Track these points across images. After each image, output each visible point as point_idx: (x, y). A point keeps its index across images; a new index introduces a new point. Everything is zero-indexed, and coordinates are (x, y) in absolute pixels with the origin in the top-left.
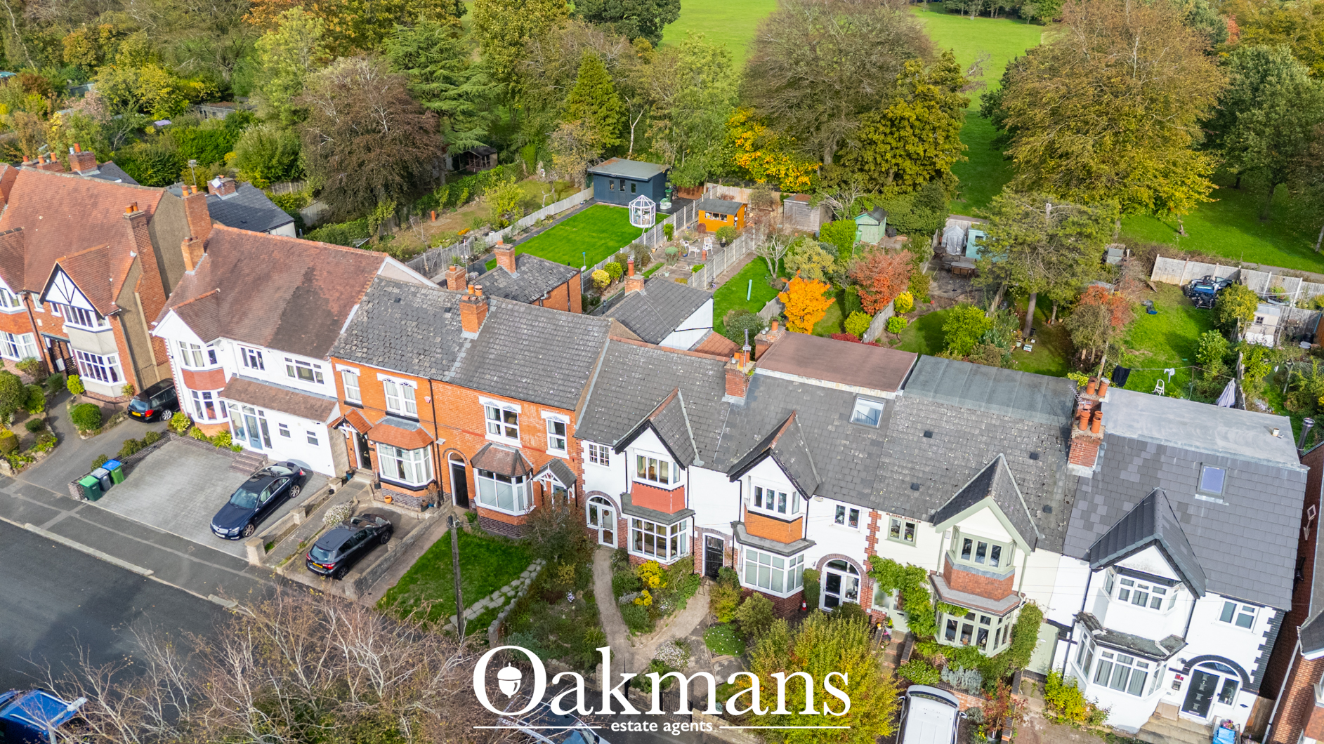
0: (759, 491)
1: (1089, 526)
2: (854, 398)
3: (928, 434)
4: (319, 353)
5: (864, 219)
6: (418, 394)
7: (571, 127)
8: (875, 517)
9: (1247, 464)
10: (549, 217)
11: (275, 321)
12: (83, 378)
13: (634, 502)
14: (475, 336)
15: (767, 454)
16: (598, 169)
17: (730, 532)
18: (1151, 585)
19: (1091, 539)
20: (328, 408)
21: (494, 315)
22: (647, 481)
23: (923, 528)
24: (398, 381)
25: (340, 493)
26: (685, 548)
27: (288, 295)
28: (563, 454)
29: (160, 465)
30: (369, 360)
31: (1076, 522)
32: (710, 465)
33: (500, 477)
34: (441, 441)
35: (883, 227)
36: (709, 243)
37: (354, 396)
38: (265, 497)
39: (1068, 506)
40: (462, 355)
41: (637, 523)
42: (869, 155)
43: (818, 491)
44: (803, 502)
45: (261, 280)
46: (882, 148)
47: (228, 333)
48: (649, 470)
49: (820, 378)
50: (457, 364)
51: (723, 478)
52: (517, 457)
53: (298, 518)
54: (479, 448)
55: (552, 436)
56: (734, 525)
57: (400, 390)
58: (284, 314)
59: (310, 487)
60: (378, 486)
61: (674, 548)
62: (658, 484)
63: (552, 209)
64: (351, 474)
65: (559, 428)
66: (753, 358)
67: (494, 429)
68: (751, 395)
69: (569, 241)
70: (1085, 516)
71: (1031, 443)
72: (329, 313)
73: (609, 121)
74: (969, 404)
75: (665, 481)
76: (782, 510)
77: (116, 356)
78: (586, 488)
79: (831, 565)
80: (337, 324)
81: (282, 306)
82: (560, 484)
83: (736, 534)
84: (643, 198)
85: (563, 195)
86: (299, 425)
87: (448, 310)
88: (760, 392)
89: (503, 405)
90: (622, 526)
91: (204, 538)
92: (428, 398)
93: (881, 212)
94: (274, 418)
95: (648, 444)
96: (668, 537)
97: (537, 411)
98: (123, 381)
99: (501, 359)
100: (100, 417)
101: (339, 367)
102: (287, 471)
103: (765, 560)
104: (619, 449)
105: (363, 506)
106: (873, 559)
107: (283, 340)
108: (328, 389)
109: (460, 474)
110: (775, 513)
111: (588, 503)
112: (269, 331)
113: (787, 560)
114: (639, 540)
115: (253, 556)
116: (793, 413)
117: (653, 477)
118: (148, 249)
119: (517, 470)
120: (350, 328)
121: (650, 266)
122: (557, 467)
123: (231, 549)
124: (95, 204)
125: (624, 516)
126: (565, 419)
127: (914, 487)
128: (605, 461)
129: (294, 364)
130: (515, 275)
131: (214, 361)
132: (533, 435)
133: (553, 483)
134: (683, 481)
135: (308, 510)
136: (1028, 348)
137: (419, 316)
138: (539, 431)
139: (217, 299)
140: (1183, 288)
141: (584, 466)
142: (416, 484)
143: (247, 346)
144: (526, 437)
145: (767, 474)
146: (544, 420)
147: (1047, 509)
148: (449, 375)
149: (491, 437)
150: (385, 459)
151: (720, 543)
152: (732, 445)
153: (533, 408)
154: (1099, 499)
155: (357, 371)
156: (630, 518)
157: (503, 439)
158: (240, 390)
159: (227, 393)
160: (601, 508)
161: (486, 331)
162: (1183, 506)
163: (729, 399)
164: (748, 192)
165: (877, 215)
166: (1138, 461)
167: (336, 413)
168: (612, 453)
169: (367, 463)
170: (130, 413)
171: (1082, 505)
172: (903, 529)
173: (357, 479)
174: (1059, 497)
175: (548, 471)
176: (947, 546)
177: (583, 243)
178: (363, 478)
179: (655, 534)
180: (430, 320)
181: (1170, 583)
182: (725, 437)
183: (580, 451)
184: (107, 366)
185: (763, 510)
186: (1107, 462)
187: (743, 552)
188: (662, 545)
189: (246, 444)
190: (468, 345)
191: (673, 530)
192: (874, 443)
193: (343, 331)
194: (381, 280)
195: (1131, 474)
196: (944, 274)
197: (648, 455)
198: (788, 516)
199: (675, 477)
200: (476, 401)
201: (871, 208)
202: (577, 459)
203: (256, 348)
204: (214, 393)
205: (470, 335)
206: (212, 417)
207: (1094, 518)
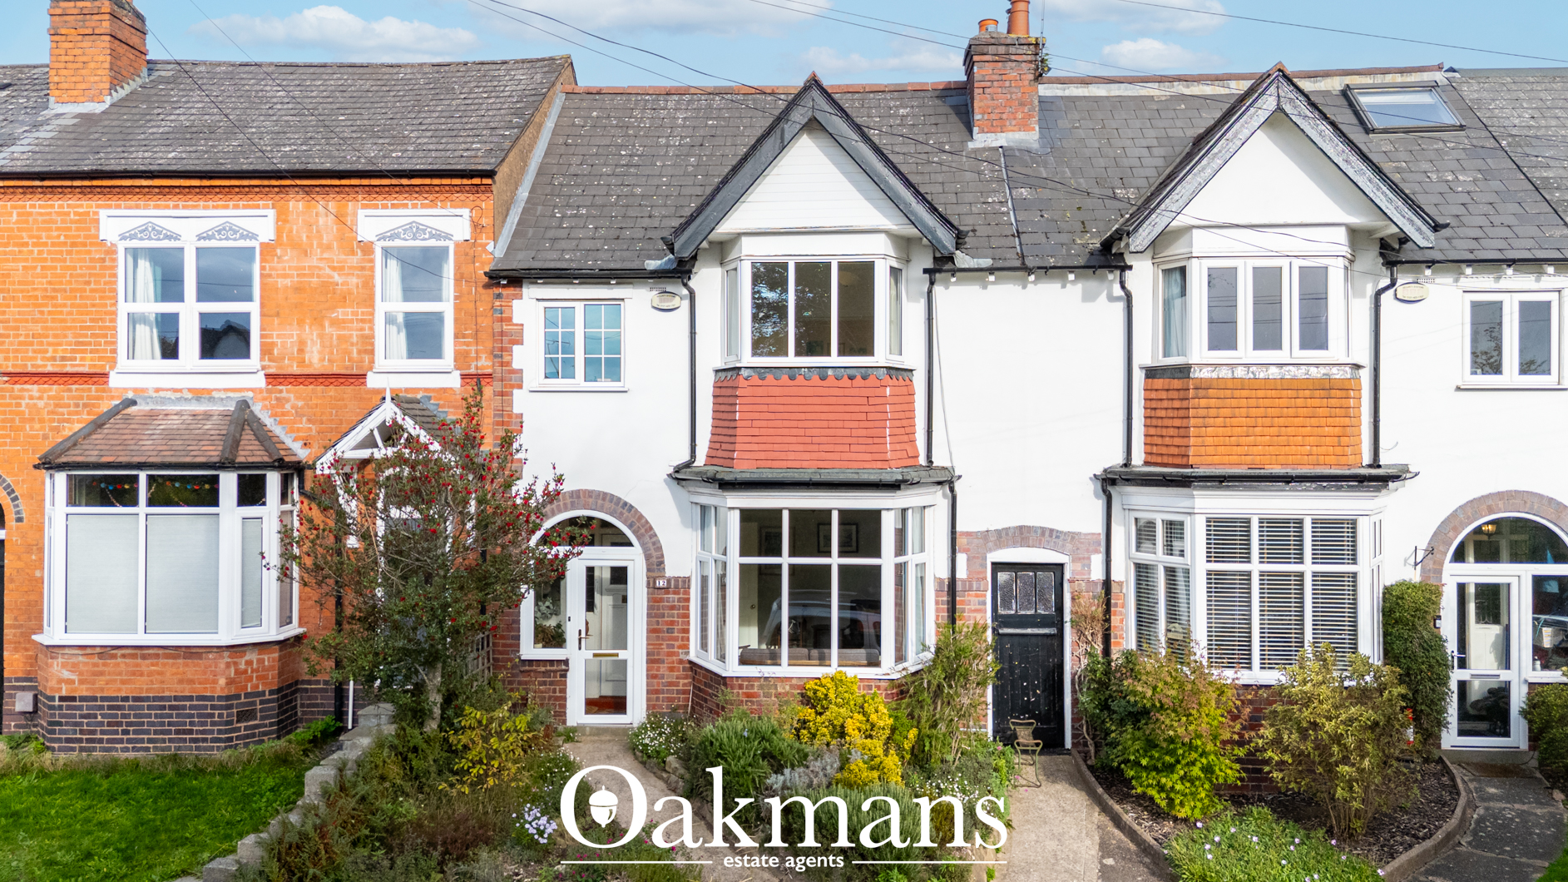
28: (435, 374)
67: (148, 338)
68: (1050, 130)
88: (1072, 123)
97: (340, 218)
111: (531, 553)
128: (607, 359)
132: (318, 321)
138: (344, 299)
141: (521, 401)
144: (286, 338)
146: (367, 248)
149: (132, 372)
183: (506, 338)
202: (494, 379)
205: (76, 108)
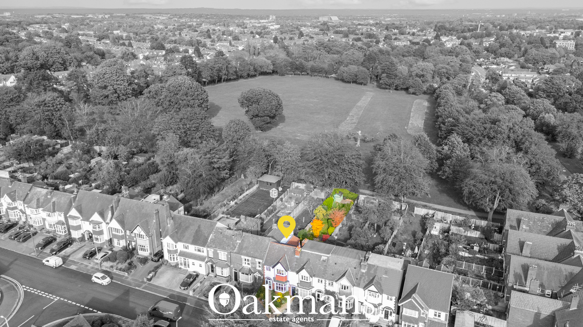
0: (302, 276)
1: (364, 282)
2: (321, 256)
3: (336, 264)
4: (204, 245)
5: (336, 195)
6: (227, 256)
7: (253, 168)
8: (325, 281)
9: (392, 269)
10: (246, 195)
11: (192, 238)
12: (138, 251)
13: (276, 279)
14: (240, 242)
15: (304, 268)
16: (261, 179)
17: (297, 285)
18: (374, 293)
19: (364, 285)
20: (205, 259)
21: (244, 237)
22: (279, 275)
23: (334, 283)
24: (222, 252)
25: (207, 279)
26: (287, 289)
27: (195, 232)
28: (260, 269)
29: (162, 273)
30: (216, 248)
31: (362, 281)
32: (292, 271)
33: (246, 274)
34: (232, 266)
35: (342, 197)
36: (293, 204)
37: (211, 255)
38: (192, 280)
39: (361, 278)
40: (237, 246)
41: (277, 284)
42: (337, 178)
43: (314, 276)
44: (311, 279)
45: (187, 228)
46: (340, 176)
47: (180, 241)
48: (279, 272)
49: (315, 252)
50: (236, 249)
51: (295, 273)
52: (250, 270)
53: (199, 285)
54: (241, 268)
55: (258, 265)
56: (298, 284)
57: (223, 254)
58: (194, 236)
59: (200, 277)
60: (216, 277)
61: (285, 289)
62: (281, 275)
63: (248, 192)
64: (209, 274)
65: (259, 263)
66: (301, 247)
67: (245, 263)
68: (301, 256)
69: (253, 203)
70: (364, 280)
71: (354, 265)
72: (205, 236)
73: (264, 166)
74: (344, 257)
75: (283, 274)
76: (307, 280)
77: (148, 245)
78: (265, 276)
79: (318, 292)
80: (207, 239)
81: (193, 234)
82: (260, 275)
83: (298, 286)
84: (274, 189)
85: (250, 186)
86: (197, 262)
87: (233, 235)
88: (303, 255)
89: (247, 258)
90: (273, 284)
91: (178, 290)
92: (229, 256)
93: (341, 193)
94: (191, 261)
95: (279, 267)
96: (284, 287)
98: (149, 252)
99: (246, 247)
100: (144, 261)
101: (208, 249)
102: (195, 274)
103: (304, 291)
104: (273, 267)
105: (213, 281)
106: (326, 290)
107: (194, 242)
108: (205, 254)
109: (236, 274)
110: (306, 281)
111: (266, 280)
112: (191, 241)
113: (308, 291)
114: (277, 288)
115: (191, 293)
116: (309, 259)
117: (280, 274)
118: (158, 220)
119: (249, 272)
120: (210, 240)
121: (277, 211)
122: (259, 272)
123: (185, 292)
124: (143, 208)
125: (274, 282)
126: (261, 261)
127: (333, 275)
128: (270, 270)
129: (197, 248)
130: (245, 223)
131: (176, 247)
132: (254, 265)
133: (258, 275)
134: (287, 275)
135: (201, 282)
136: (375, 236)
137: (227, 237)
139: (177, 232)
140: (422, 216)
141: (265, 271)
142: (225, 276)
143: (185, 244)
144: (252, 265)
145: (304, 273)
146: (256, 261)
147: (357, 279)
148: (235, 251)
149: (244, 265)
150: (218, 271)
151: (295, 288)
152: (297, 266)
153: (254, 259)
154: (366, 277)
155: (213, 250)
156: (275, 283)
157: (247, 265)
158: (182, 254)
159: (179, 255)
160: (268, 281)
161: (242, 240)
162: (381, 278)
163: (296, 256)
164: (304, 185)
165: (340, 194)
166: (373, 269)
167: (206, 260)
168: (271, 268)
169: (213, 271)
170: (152, 260)
171: (363, 278)
172: (331, 284)
173: (210, 275)
174: (359, 276)
175: (257, 273)
176: (339, 287)
177: (257, 204)
178: (212, 275)
179: (281, 286)
180: (229, 238)
181: (377, 292)
182: (295, 265)
183: (264, 268)
184: (146, 248)
185: (303, 280)
186: (368, 269)
187: (299, 289)
188: (282, 289)
189: (183, 267)
190: (238, 244)
191: (285, 285)
192: (326, 266)
193: (209, 241)
194: (217, 228)
195: (372, 272)
196: (358, 212)
197: (279, 269)
198: (308, 281)
199: (285, 274)
200: (241, 257)
201: (338, 192)
202: (263, 270)
203: (187, 245)
204: (175, 255)
205: (239, 242)
206: (174, 260)
207: (365, 280)
